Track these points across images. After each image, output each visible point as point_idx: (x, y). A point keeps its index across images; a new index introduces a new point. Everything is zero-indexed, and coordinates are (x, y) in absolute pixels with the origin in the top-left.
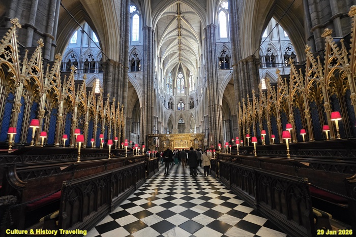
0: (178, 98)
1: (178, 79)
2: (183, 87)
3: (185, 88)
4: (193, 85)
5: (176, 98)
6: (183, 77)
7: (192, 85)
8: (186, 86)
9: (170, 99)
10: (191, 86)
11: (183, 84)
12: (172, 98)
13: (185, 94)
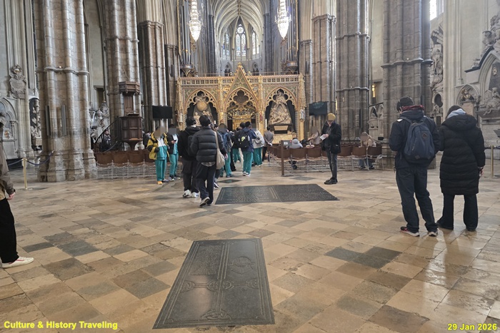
2: (243, 47)
5: (235, 64)
7: (256, 45)
8: (248, 47)
9: (227, 66)
10: (254, 47)
11: (244, 43)
12: (230, 64)
13: (247, 58)
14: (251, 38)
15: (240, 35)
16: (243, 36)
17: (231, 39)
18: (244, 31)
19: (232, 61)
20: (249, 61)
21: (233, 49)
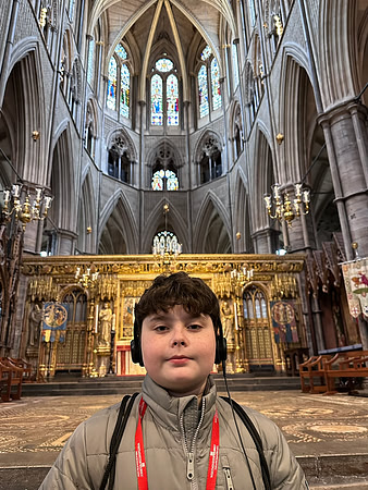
0: (153, 141)
1: (156, 78)
2: (172, 103)
3: (181, 106)
4: (215, 92)
6: (176, 70)
7: (209, 92)
8: (185, 100)
9: (119, 141)
11: (173, 96)
12: (128, 138)
13: (182, 128)
14: (193, 79)
15: (164, 76)
16: (172, 80)
17: (135, 79)
18: (176, 66)
19: (137, 131)
20: (189, 135)
21: (141, 103)
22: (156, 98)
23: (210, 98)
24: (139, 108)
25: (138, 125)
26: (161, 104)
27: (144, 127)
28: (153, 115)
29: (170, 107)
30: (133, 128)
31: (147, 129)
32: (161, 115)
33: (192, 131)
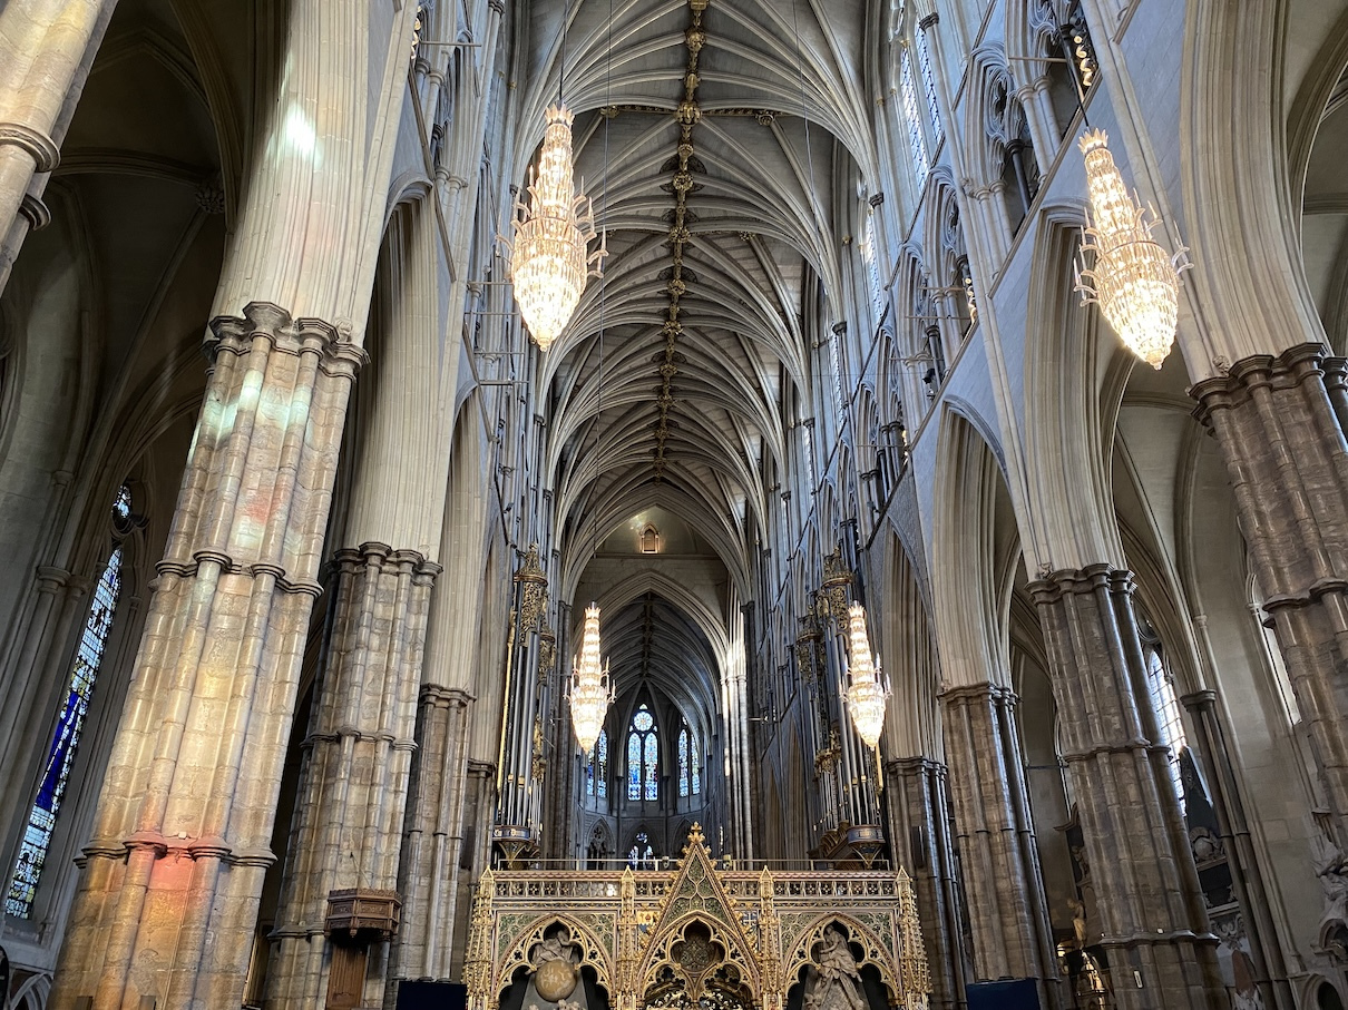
0: (628, 825)
1: (635, 737)
2: (651, 771)
3: (660, 778)
4: (695, 770)
5: (624, 825)
6: (656, 728)
7: (690, 767)
8: (664, 774)
9: (597, 832)
10: (684, 772)
11: (652, 760)
12: (606, 826)
13: (661, 809)
14: (674, 745)
15: (643, 735)
17: (613, 746)
18: (656, 723)
19: (615, 814)
20: (667, 817)
21: (619, 779)
22: (634, 766)
23: (690, 775)
24: (616, 783)
25: (616, 806)
26: (639, 771)
27: (622, 807)
28: (630, 786)
29: (648, 777)
30: (611, 809)
31: (624, 809)
32: (640, 787)
33: (671, 813)
